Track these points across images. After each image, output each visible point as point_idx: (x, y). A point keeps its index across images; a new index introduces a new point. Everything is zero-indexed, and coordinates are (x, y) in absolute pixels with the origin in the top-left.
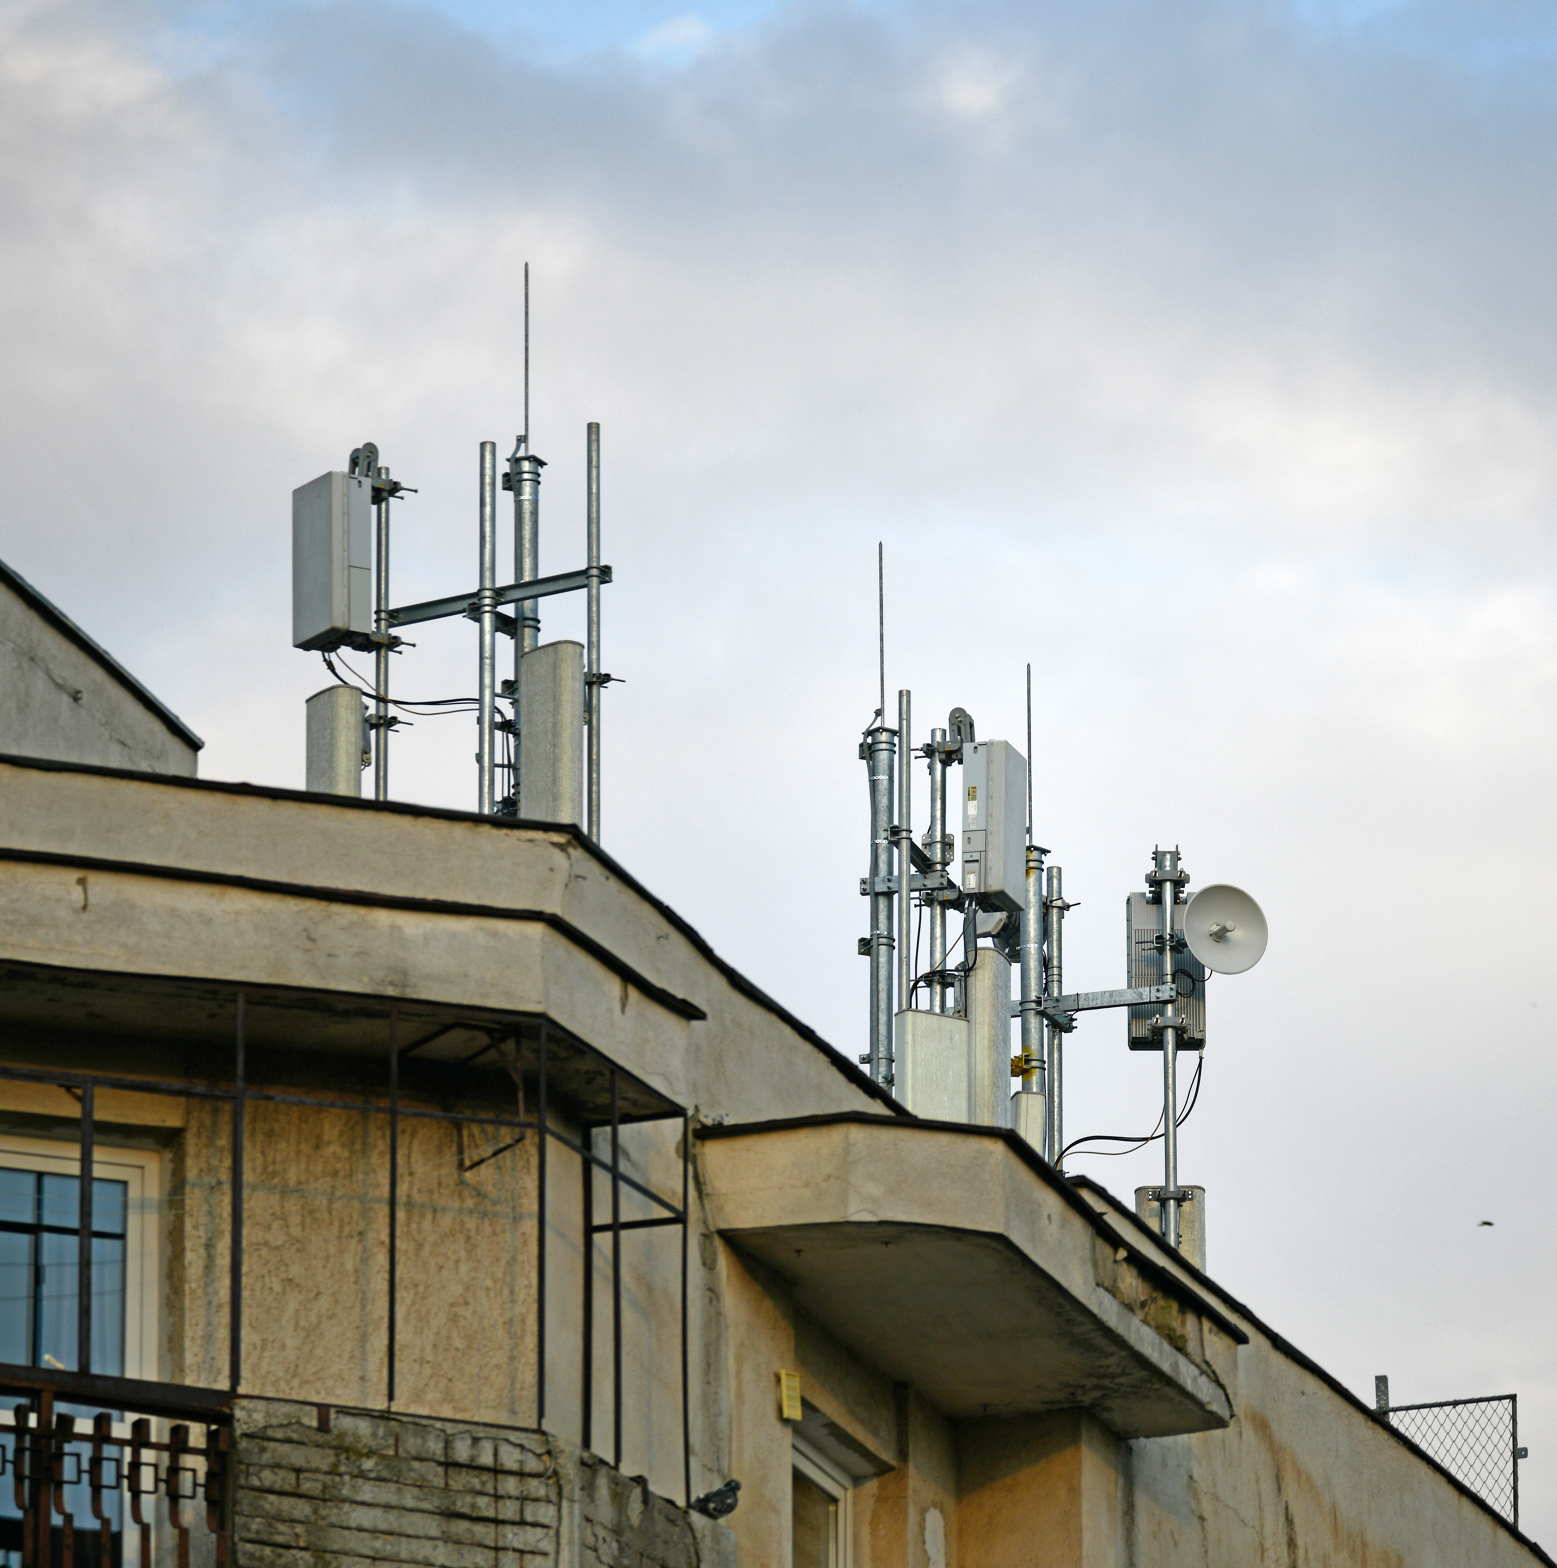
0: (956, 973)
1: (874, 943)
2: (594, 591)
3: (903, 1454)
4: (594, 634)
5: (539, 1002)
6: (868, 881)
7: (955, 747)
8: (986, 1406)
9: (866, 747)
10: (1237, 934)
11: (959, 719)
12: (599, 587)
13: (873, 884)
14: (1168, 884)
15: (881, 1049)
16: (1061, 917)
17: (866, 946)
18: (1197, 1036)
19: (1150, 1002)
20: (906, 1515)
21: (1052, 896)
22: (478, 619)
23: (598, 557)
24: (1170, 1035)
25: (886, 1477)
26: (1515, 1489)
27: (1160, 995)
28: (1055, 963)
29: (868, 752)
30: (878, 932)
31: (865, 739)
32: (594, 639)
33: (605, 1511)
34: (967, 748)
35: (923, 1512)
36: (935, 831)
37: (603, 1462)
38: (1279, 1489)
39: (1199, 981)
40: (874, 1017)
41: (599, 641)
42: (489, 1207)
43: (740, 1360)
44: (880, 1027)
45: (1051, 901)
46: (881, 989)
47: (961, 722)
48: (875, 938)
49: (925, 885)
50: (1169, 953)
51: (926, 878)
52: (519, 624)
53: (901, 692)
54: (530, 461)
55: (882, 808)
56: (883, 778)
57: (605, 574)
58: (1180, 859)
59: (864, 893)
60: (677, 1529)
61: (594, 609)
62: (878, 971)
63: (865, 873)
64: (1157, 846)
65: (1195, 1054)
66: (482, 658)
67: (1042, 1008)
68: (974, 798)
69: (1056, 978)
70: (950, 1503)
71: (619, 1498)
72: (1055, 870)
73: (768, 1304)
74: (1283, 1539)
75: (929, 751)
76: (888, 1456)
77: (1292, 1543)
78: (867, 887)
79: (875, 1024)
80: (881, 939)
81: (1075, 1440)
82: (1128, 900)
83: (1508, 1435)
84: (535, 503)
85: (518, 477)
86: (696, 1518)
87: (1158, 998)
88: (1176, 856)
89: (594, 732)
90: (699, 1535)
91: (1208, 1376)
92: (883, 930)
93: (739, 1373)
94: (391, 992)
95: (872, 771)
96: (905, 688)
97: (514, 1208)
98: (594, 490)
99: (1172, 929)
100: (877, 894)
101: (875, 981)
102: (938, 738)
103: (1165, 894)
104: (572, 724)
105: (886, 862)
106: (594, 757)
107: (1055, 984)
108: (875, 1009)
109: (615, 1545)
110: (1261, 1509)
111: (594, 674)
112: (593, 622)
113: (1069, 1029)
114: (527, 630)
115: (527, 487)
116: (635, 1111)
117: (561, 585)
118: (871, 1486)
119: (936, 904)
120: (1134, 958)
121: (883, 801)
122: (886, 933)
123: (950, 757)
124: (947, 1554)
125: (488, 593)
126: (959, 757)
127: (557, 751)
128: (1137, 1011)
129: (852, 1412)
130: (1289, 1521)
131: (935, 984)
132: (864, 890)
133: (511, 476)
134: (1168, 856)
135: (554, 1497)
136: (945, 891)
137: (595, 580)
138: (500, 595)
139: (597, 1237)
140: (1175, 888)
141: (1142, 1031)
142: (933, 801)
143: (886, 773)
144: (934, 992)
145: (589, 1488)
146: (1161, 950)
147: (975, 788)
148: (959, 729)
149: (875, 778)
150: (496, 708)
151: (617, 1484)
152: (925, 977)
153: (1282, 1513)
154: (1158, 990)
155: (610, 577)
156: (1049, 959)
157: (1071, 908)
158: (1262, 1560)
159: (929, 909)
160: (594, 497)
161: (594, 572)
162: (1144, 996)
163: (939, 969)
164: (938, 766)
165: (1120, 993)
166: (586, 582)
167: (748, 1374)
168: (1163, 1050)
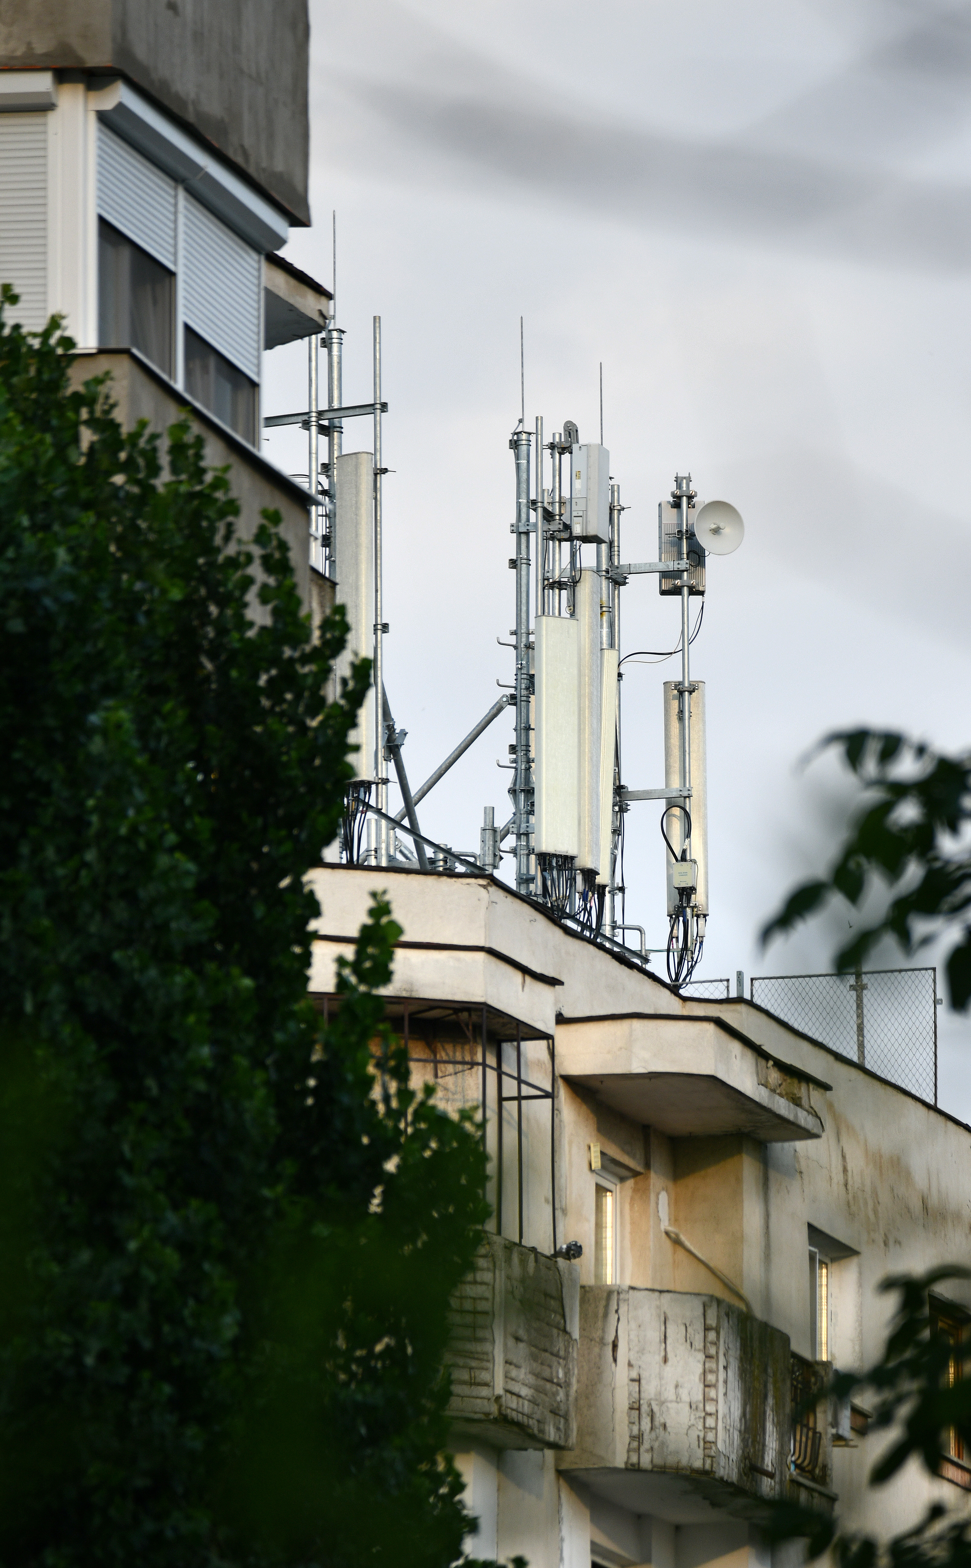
0: (568, 583)
1: (518, 562)
2: (378, 418)
3: (647, 1166)
4: (378, 444)
5: (482, 997)
6: (515, 525)
7: (567, 445)
8: (691, 1133)
9: (513, 442)
10: (727, 530)
11: (569, 428)
12: (381, 414)
13: (518, 527)
14: (685, 497)
15: (523, 627)
16: (619, 514)
17: (513, 564)
18: (701, 589)
19: (674, 571)
20: (649, 1199)
21: (614, 503)
22: (308, 429)
23: (380, 398)
24: (686, 590)
25: (638, 1178)
26: (935, 1022)
27: (679, 566)
28: (616, 544)
29: (515, 444)
30: (521, 556)
31: (513, 437)
32: (378, 447)
33: (516, 1270)
34: (575, 447)
35: (658, 1195)
36: (555, 492)
37: (515, 1244)
38: (839, 1141)
39: (702, 556)
40: (519, 608)
41: (381, 448)
42: (450, 1096)
43: (570, 1143)
44: (522, 614)
45: (614, 506)
46: (522, 591)
47: (570, 429)
48: (519, 559)
49: (549, 529)
50: (685, 540)
51: (550, 524)
52: (331, 430)
53: (537, 418)
54: (337, 332)
55: (523, 480)
56: (523, 462)
57: (384, 407)
58: (691, 481)
59: (512, 532)
60: (551, 1272)
61: (378, 428)
62: (521, 580)
63: (514, 520)
64: (677, 473)
65: (699, 598)
66: (310, 453)
67: (609, 576)
68: (579, 478)
69: (616, 553)
70: (670, 1184)
71: (523, 1262)
72: (616, 487)
73: (584, 1107)
74: (841, 1169)
75: (552, 446)
76: (639, 1168)
77: (845, 1170)
78: (514, 528)
79: (519, 612)
80: (522, 560)
81: (739, 1151)
82: (660, 504)
83: (931, 991)
84: (340, 357)
85: (330, 341)
86: (561, 1261)
87: (678, 568)
88: (689, 480)
89: (378, 503)
90: (562, 1273)
91: (812, 1114)
92: (524, 555)
93: (570, 1151)
94: (404, 994)
95: (517, 457)
96: (539, 415)
97: (464, 1096)
98: (378, 357)
99: (687, 525)
100: (520, 533)
101: (519, 586)
102: (557, 440)
103: (683, 503)
104: (367, 502)
105: (525, 512)
106: (378, 518)
107: (616, 557)
108: (519, 603)
109: (522, 1289)
110: (830, 1156)
111: (378, 469)
112: (377, 437)
113: (624, 584)
114: (335, 433)
115: (335, 347)
116: (526, 1036)
117: (358, 411)
118: (630, 1183)
119: (556, 540)
120: (663, 541)
121: (524, 476)
122: (526, 556)
123: (565, 449)
124: (670, 1214)
125: (314, 414)
126: (570, 451)
127: (358, 518)
128: (665, 575)
129: (623, 1150)
130: (844, 1157)
131: (555, 588)
132: (513, 530)
133: (326, 340)
134: (685, 481)
135: (492, 1268)
136: (561, 533)
137: (378, 411)
138: (320, 414)
139: (505, 1104)
140: (689, 500)
141: (667, 585)
142: (554, 477)
143: (525, 459)
144: (554, 593)
145: (508, 1260)
146: (680, 539)
147: (580, 472)
148: (570, 433)
149: (519, 462)
150: (319, 482)
151: (522, 1255)
152: (550, 585)
153: (840, 1153)
154: (679, 564)
155: (387, 409)
156: (612, 541)
157: (625, 510)
158: (831, 1186)
159: (552, 542)
160: (378, 361)
161: (378, 406)
162: (670, 567)
163: (557, 580)
164: (557, 455)
165: (655, 564)
166: (373, 411)
167: (575, 1150)
168: (681, 595)
